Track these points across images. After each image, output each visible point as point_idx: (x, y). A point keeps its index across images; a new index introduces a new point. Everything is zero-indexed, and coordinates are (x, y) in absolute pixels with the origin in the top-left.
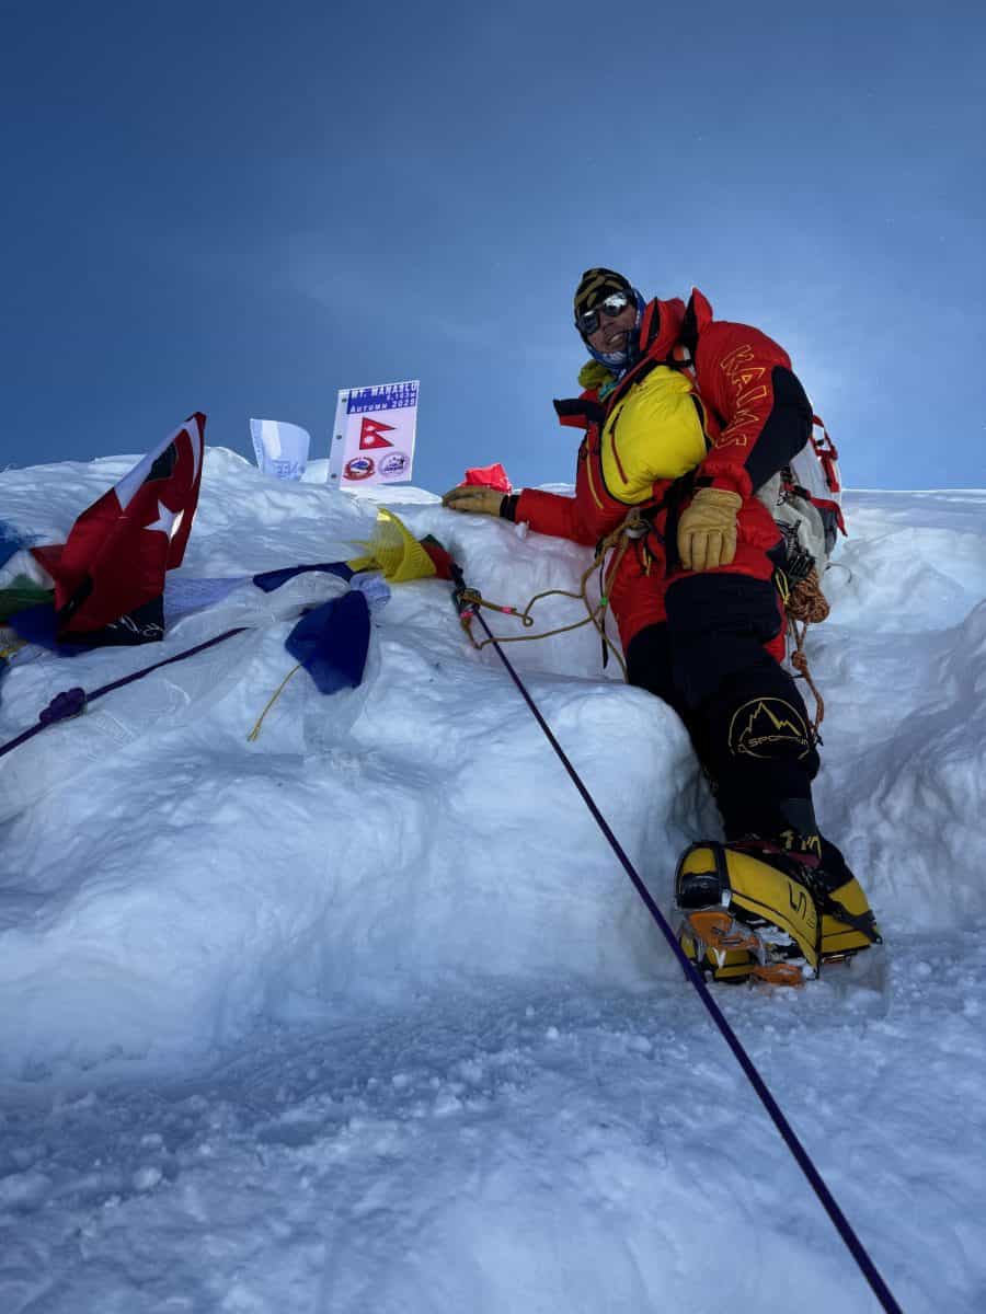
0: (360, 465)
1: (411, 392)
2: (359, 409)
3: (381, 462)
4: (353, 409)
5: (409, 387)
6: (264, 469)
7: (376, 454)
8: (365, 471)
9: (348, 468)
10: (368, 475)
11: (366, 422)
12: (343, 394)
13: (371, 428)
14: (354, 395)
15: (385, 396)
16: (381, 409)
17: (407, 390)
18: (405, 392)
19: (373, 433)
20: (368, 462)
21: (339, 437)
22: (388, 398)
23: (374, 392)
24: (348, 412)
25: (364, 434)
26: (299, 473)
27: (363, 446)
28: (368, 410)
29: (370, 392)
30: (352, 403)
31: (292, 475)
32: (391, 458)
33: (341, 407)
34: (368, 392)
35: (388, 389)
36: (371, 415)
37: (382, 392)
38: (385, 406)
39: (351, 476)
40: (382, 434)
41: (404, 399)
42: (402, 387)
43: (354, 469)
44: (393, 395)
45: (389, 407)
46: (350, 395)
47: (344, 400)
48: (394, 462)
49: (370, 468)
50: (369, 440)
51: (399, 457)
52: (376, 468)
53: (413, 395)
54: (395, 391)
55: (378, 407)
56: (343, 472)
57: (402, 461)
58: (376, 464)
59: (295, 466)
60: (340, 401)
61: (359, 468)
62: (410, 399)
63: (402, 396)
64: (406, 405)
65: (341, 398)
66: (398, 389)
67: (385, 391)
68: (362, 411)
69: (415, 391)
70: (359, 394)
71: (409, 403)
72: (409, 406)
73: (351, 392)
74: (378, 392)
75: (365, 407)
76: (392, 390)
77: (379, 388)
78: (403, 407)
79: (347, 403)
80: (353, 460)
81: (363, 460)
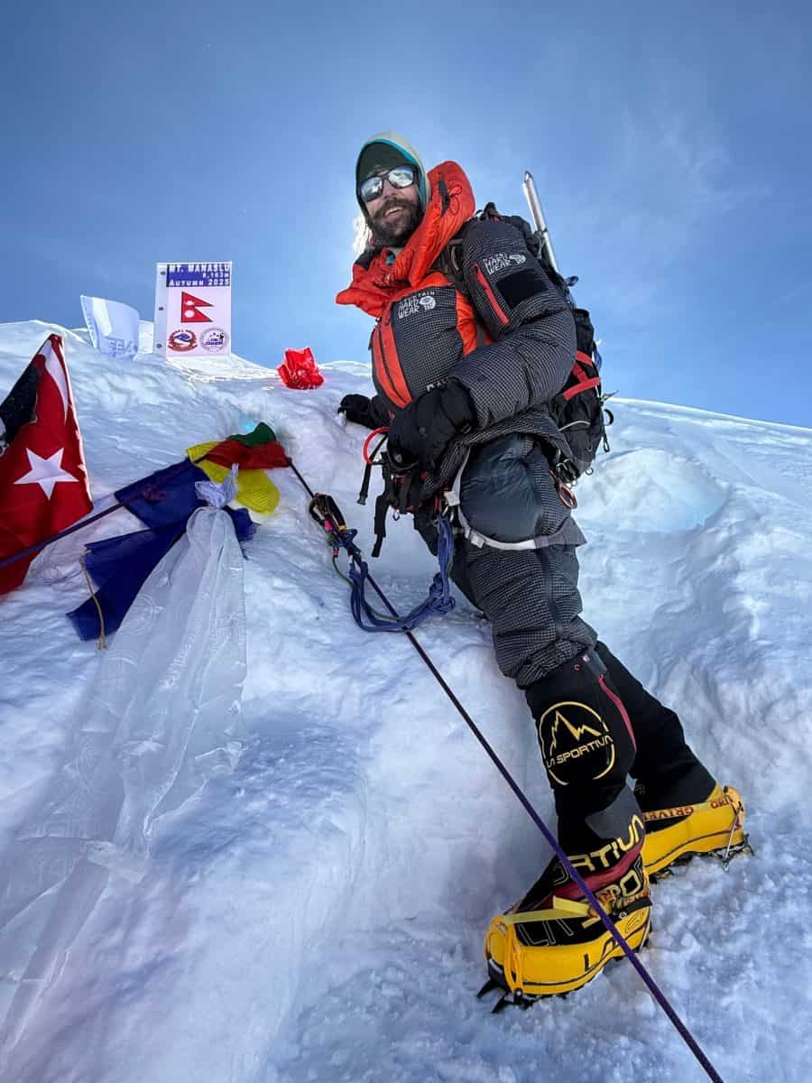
0: (183, 337)
1: (224, 272)
2: (178, 284)
3: (202, 337)
4: (172, 283)
5: (223, 268)
6: (98, 347)
7: (197, 328)
8: (189, 344)
9: (172, 339)
10: (191, 347)
11: (185, 297)
12: (161, 267)
13: (190, 303)
14: (172, 269)
15: (201, 273)
16: (198, 286)
17: (221, 270)
18: (219, 272)
19: (192, 308)
20: (189, 335)
21: (161, 309)
22: (204, 275)
23: (191, 269)
24: (168, 286)
25: (184, 308)
26: (133, 352)
27: (184, 320)
28: (185, 285)
29: (187, 268)
30: (172, 277)
31: (127, 354)
32: (212, 333)
33: (161, 280)
34: (185, 268)
35: (204, 268)
36: (191, 291)
37: (197, 269)
38: (201, 283)
39: (175, 347)
40: (201, 309)
41: (219, 278)
42: (216, 266)
43: (177, 341)
44: (208, 273)
45: (206, 284)
46: (168, 269)
47: (163, 273)
48: (215, 337)
49: (192, 341)
50: (189, 314)
51: (218, 333)
52: (198, 342)
53: (226, 275)
54: (210, 269)
55: (195, 283)
56: (168, 343)
57: (222, 337)
58: (198, 337)
59: (129, 346)
60: (159, 275)
61: (181, 339)
62: (224, 278)
63: (217, 275)
64: (221, 284)
65: (159, 271)
66: (213, 268)
67: (200, 268)
68: (181, 286)
69: (229, 272)
70: (176, 268)
71: (224, 282)
72: (224, 285)
73: (168, 265)
74: (195, 268)
75: (183, 282)
76: (207, 268)
77: (195, 265)
78: (218, 285)
79: (166, 276)
80: (176, 332)
81: (185, 332)
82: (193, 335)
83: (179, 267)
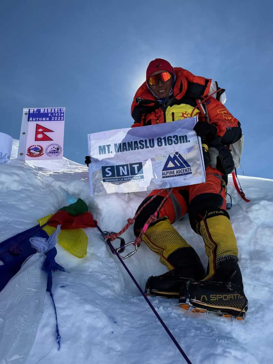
0: (36, 149)
1: (61, 113)
2: (34, 119)
3: (47, 149)
4: (31, 119)
5: (60, 111)
7: (44, 144)
8: (38, 153)
9: (29, 150)
10: (40, 155)
11: (38, 127)
12: (26, 110)
13: (41, 130)
14: (31, 111)
15: (47, 114)
16: (46, 120)
17: (59, 112)
18: (58, 113)
19: (42, 133)
20: (39, 148)
21: (24, 133)
22: (50, 115)
23: (42, 111)
24: (28, 120)
25: (37, 133)
26: (7, 159)
27: (37, 139)
28: (39, 120)
29: (40, 111)
30: (31, 116)
31: (3, 160)
32: (52, 146)
33: (25, 118)
34: (39, 111)
35: (49, 111)
36: (41, 123)
37: (46, 111)
38: (48, 119)
39: (31, 155)
40: (47, 134)
41: (58, 116)
42: (56, 110)
43: (32, 151)
44: (52, 114)
45: (50, 120)
46: (29, 111)
47: (26, 114)
48: (54, 149)
49: (41, 151)
50: (40, 136)
51: (56, 147)
52: (44, 152)
53: (62, 115)
54: (53, 111)
55: (44, 119)
56: (26, 152)
57: (58, 149)
58: (44, 149)
59: (5, 156)
61: (34, 150)
62: (61, 116)
63: (57, 115)
64: (59, 119)
65: (24, 113)
66: (55, 111)
67: (48, 111)
68: (36, 120)
69: (63, 113)
70: (34, 111)
71: (61, 119)
72: (61, 120)
73: (30, 110)
74: (44, 111)
75: (37, 119)
76: (51, 111)
77: (45, 109)
78: (57, 120)
79: (27, 115)
80: (32, 146)
81: (37, 146)
82: (41, 147)
83: (35, 110)
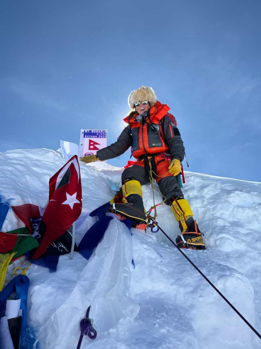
2: (88, 136)
4: (86, 136)
5: (104, 132)
6: (65, 157)
7: (94, 152)
9: (85, 155)
11: (90, 141)
12: (82, 131)
13: (92, 143)
14: (86, 131)
17: (103, 132)
18: (102, 133)
19: (93, 145)
20: (91, 154)
21: (82, 145)
22: (97, 134)
23: (93, 131)
24: (84, 137)
25: (90, 145)
27: (90, 149)
28: (91, 137)
29: (91, 131)
30: (86, 134)
33: (82, 135)
34: (90, 131)
35: (97, 131)
36: (92, 139)
37: (95, 132)
38: (96, 136)
40: (96, 145)
41: (102, 135)
42: (101, 131)
44: (99, 133)
45: (98, 137)
46: (85, 131)
47: (83, 133)
50: (92, 147)
53: (105, 134)
54: (99, 132)
55: (94, 136)
62: (104, 135)
63: (102, 134)
64: (103, 137)
65: (81, 132)
66: (100, 132)
67: (96, 132)
68: (89, 137)
69: (106, 133)
70: (87, 131)
71: (104, 137)
72: (104, 138)
73: (85, 130)
74: (94, 132)
75: (90, 136)
76: (98, 132)
77: (94, 131)
78: (102, 138)
79: (83, 134)
80: (87, 153)
81: (90, 153)
82: (93, 154)
83: (88, 131)
